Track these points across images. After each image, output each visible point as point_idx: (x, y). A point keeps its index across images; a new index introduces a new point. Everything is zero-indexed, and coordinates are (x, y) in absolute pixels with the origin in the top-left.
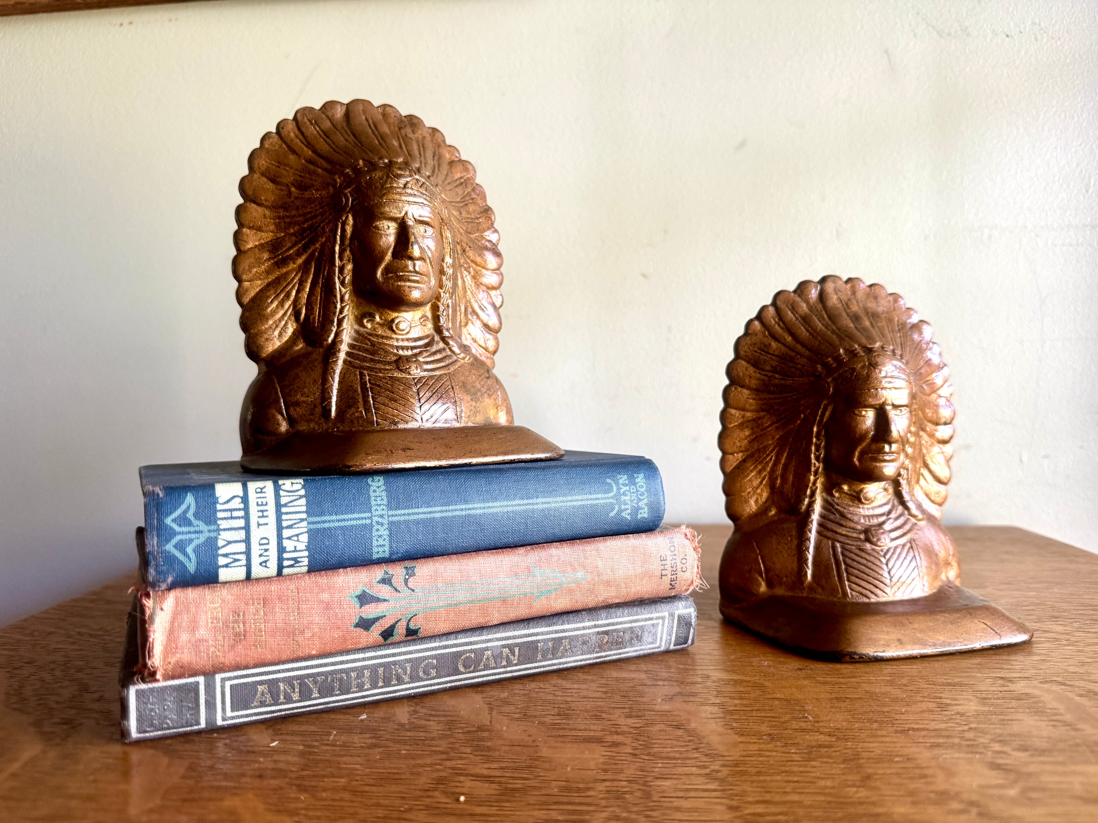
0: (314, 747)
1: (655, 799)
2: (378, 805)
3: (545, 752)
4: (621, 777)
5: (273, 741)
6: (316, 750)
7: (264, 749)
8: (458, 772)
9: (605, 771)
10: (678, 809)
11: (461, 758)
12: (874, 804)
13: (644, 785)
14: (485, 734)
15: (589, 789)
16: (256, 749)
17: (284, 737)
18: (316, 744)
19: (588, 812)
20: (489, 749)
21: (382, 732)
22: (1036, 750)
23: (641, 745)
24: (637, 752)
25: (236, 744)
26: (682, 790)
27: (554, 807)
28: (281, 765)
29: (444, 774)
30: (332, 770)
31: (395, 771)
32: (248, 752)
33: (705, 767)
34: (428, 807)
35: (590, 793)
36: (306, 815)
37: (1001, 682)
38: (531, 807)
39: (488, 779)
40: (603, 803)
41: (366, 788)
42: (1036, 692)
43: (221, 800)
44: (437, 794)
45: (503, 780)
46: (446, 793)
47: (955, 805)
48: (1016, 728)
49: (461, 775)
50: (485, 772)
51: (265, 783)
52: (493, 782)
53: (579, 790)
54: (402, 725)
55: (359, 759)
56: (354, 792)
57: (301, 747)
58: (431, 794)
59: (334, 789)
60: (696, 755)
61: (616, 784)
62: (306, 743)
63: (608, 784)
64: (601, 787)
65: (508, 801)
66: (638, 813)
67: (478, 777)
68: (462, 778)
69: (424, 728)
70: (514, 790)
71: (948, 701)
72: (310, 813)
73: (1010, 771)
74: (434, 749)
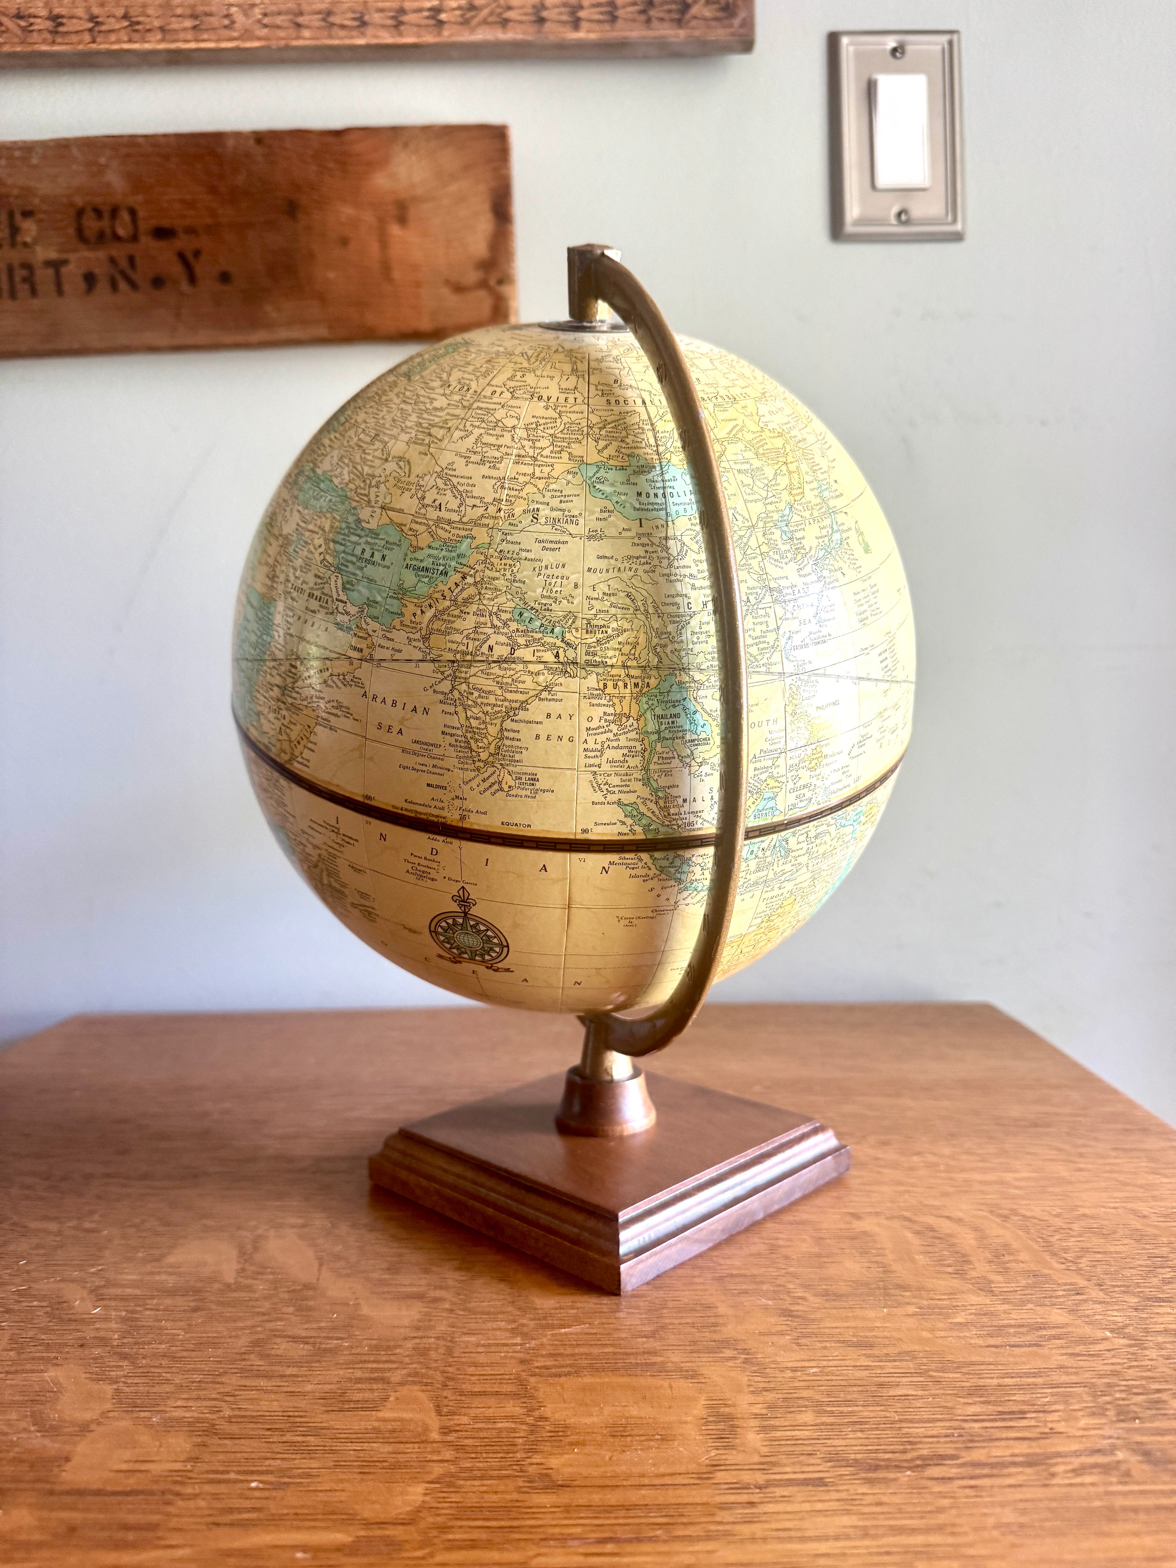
0: (136, 1312)
1: (455, 1355)
2: (195, 1370)
3: (365, 1310)
4: (431, 1333)
5: (96, 1307)
6: (138, 1316)
7: (86, 1316)
8: (276, 1334)
9: (418, 1329)
10: (475, 1365)
11: (281, 1320)
12: (655, 1353)
13: (451, 1341)
14: (310, 1293)
15: (396, 1347)
16: (78, 1317)
17: (106, 1302)
18: (139, 1309)
19: (390, 1370)
20: (310, 1309)
21: (208, 1294)
22: (835, 1295)
23: (461, 1300)
24: (454, 1307)
25: (57, 1312)
26: (483, 1346)
27: (360, 1366)
28: (102, 1334)
29: (261, 1336)
30: (151, 1336)
31: (215, 1335)
32: (70, 1320)
33: (514, 1321)
34: (242, 1371)
35: (398, 1351)
36: (125, 1383)
37: (848, 1218)
38: (340, 1366)
39: (305, 1340)
40: (407, 1360)
41: (185, 1354)
42: (876, 1229)
43: (42, 1371)
44: (252, 1356)
45: (318, 1340)
46: (262, 1356)
47: (728, 1353)
48: (832, 1271)
49: (279, 1336)
50: (303, 1334)
51: (86, 1352)
52: (307, 1343)
53: (388, 1348)
54: (228, 1286)
55: (182, 1324)
56: (174, 1358)
57: (124, 1314)
58: (246, 1356)
59: (155, 1356)
60: (510, 1309)
61: (424, 1340)
62: (130, 1308)
63: (417, 1341)
64: (410, 1344)
65: (318, 1361)
66: (436, 1369)
67: (295, 1339)
68: (279, 1340)
69: (249, 1289)
70: (325, 1350)
71: (781, 1243)
72: (129, 1381)
73: (798, 1317)
74: (257, 1310)
